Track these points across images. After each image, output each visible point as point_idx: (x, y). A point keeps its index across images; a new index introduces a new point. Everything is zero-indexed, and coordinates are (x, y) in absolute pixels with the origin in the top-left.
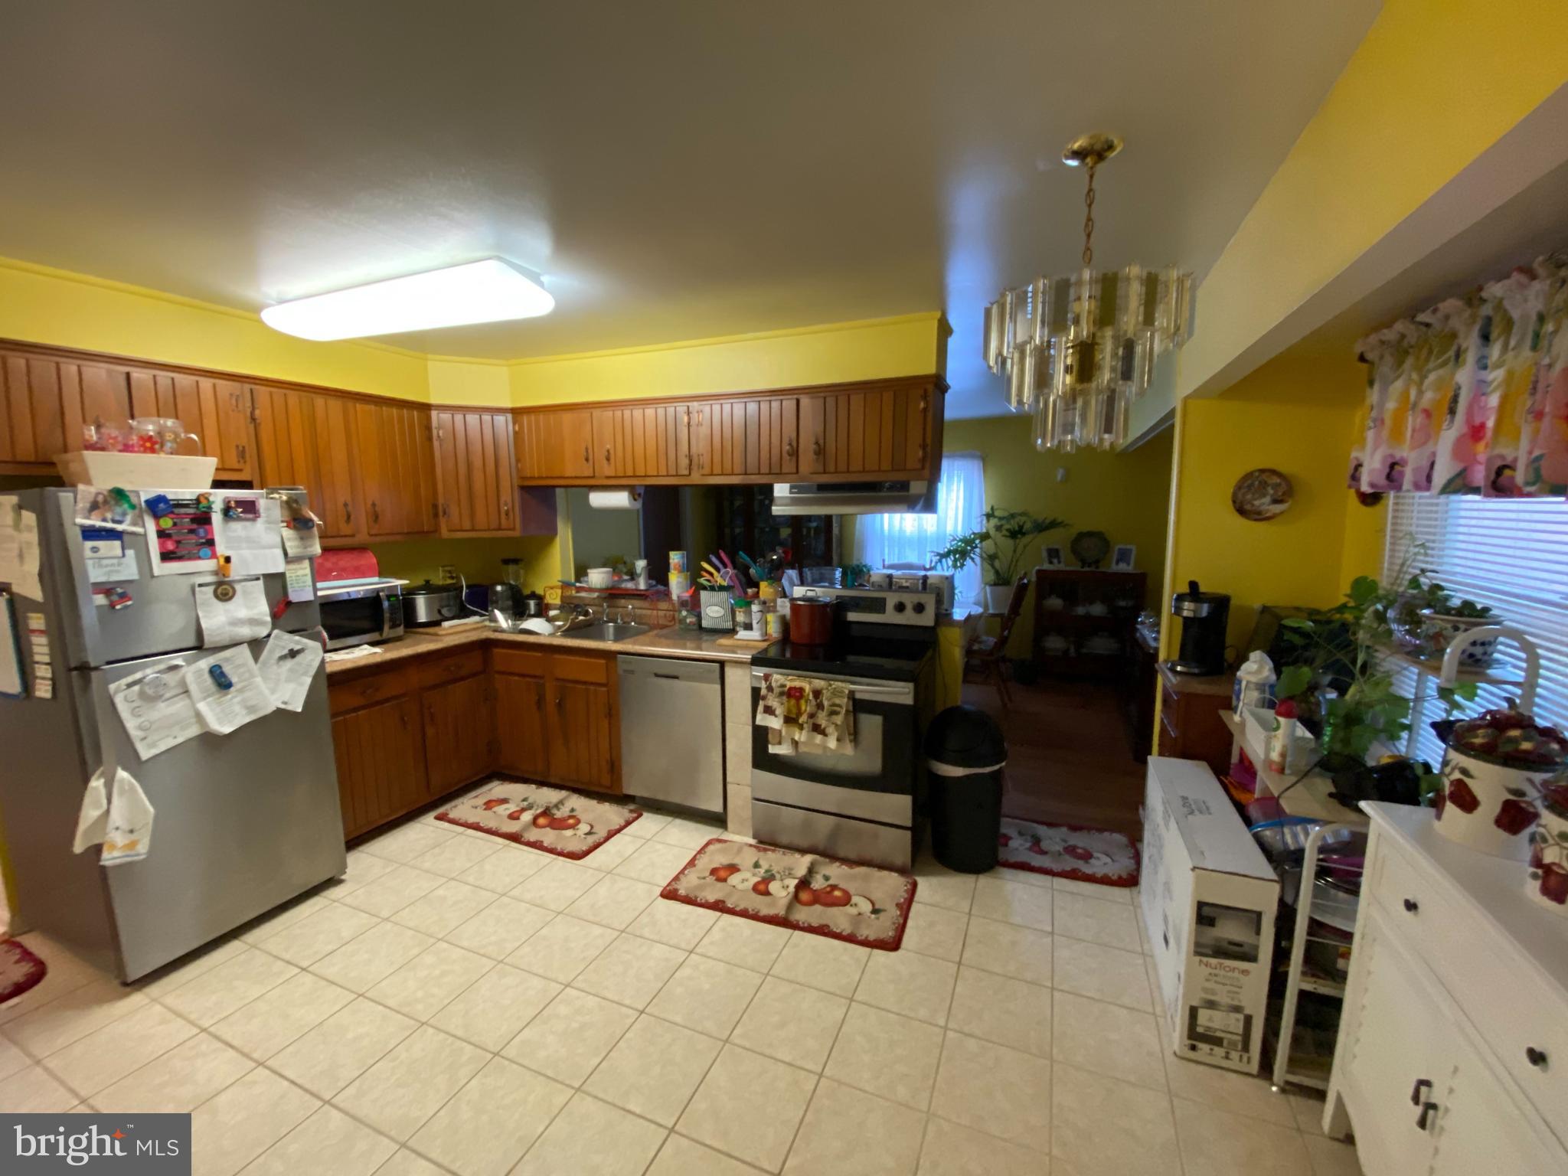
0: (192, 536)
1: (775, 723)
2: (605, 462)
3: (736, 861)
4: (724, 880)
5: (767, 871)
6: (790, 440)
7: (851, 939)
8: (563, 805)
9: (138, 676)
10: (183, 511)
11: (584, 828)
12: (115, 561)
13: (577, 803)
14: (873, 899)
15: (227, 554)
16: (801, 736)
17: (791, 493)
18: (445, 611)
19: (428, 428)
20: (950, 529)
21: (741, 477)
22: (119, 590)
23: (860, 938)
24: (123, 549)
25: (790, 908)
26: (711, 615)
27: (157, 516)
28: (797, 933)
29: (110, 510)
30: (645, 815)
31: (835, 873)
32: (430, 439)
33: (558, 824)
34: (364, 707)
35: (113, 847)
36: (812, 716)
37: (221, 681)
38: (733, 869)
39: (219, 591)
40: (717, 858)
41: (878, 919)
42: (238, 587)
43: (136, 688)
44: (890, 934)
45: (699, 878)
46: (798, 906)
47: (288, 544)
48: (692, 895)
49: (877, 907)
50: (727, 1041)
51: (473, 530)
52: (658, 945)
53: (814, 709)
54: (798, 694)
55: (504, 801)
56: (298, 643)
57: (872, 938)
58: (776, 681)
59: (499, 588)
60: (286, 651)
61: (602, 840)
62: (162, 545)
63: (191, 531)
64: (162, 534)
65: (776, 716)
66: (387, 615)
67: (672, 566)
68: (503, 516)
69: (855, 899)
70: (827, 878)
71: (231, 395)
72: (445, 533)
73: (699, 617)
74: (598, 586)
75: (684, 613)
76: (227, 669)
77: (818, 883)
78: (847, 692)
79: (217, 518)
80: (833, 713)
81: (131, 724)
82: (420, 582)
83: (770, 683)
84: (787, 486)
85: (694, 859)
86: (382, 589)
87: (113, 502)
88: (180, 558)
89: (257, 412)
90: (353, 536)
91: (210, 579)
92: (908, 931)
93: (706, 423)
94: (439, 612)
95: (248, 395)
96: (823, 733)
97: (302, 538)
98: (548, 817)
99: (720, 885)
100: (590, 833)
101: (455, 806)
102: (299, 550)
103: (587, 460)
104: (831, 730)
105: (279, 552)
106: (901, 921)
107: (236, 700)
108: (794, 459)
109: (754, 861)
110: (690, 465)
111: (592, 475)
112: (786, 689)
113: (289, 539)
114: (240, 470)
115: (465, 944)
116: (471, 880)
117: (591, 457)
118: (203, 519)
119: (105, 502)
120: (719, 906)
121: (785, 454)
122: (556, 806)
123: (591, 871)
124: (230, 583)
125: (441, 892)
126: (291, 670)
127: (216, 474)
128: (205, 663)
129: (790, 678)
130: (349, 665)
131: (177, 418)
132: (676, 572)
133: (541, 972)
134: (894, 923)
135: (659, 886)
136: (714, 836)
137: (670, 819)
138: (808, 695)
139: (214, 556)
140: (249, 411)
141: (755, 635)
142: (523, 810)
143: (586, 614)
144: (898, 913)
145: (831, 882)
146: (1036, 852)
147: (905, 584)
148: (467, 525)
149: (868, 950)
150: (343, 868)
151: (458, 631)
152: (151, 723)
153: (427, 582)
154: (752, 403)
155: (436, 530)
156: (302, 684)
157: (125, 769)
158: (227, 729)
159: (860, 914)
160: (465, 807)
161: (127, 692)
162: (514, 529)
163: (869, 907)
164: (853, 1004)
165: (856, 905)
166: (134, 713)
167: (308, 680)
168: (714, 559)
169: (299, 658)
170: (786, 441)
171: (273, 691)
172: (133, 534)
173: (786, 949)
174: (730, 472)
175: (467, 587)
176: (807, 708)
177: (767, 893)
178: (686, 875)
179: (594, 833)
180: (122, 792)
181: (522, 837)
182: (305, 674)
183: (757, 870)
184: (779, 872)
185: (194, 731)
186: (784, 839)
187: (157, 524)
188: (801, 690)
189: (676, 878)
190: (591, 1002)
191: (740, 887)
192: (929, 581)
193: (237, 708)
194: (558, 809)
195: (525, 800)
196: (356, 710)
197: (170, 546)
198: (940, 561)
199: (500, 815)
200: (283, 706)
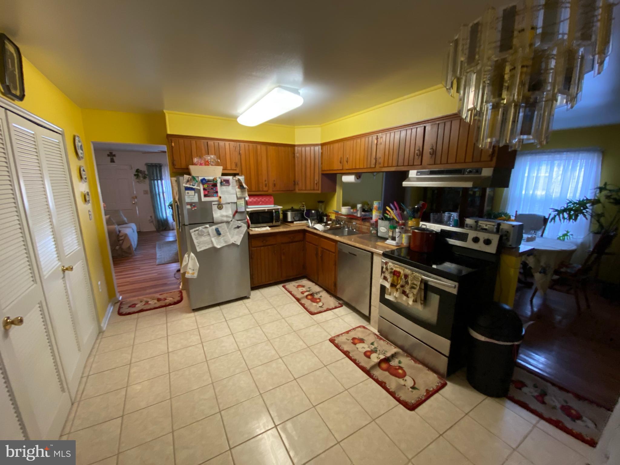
0: (212, 190)
1: (387, 285)
2: (346, 163)
3: (365, 339)
4: (355, 344)
5: (375, 348)
6: (420, 148)
7: (392, 394)
8: (319, 293)
9: (197, 228)
10: (210, 183)
11: (321, 304)
12: (193, 196)
13: (324, 295)
14: (416, 381)
15: (221, 196)
16: (396, 294)
17: (417, 175)
18: (295, 218)
19: (294, 153)
20: (570, 196)
21: (395, 167)
22: (194, 205)
23: (396, 396)
24: (195, 193)
25: (373, 367)
26: (382, 231)
27: (203, 184)
28: (371, 379)
29: (192, 182)
30: (344, 307)
31: (406, 362)
32: (294, 157)
33: (314, 300)
34: (263, 246)
35: (188, 273)
36: (402, 286)
37: (218, 233)
38: (362, 341)
39: (219, 206)
40: (359, 334)
41: (412, 392)
42: (224, 206)
43: (197, 232)
44: (413, 401)
45: (346, 339)
46: (378, 368)
47: (238, 193)
48: (339, 344)
49: (416, 386)
50: (314, 407)
51: (305, 190)
52: (316, 357)
53: (404, 284)
54: (398, 274)
55: (303, 286)
56: (240, 224)
57: (401, 399)
58: (390, 266)
59: (313, 212)
60: (236, 226)
61: (323, 311)
62: (204, 193)
63: (212, 189)
64: (204, 189)
65: (388, 282)
66: (274, 218)
67: (374, 208)
68: (315, 185)
69: (407, 378)
70: (400, 362)
71: (234, 146)
72: (297, 191)
73: (377, 231)
74: (344, 214)
75: (371, 229)
76: (220, 230)
77: (394, 363)
78: (420, 279)
79: (219, 185)
80: (412, 288)
81: (195, 241)
82: (290, 207)
83: (387, 266)
84: (415, 171)
85: (350, 331)
86: (274, 209)
87: (192, 180)
88: (209, 196)
89: (241, 151)
90: (267, 191)
91: (216, 203)
92: (424, 405)
93: (383, 143)
94: (294, 219)
95: (238, 146)
96: (407, 296)
97: (242, 192)
98: (312, 297)
99: (352, 345)
100: (321, 307)
101: (289, 284)
102: (241, 195)
103: (341, 163)
104: (411, 295)
105: (235, 196)
106: (423, 398)
107: (222, 239)
108: (420, 157)
109: (372, 342)
110: (376, 163)
111: (341, 168)
112: (393, 271)
113: (238, 192)
114: (236, 170)
115: (264, 330)
116: (278, 309)
117: (342, 161)
118: (215, 185)
119: (191, 180)
120: (347, 354)
121: (416, 155)
122: (317, 293)
123: (313, 321)
124: (222, 204)
125: (269, 311)
126: (237, 232)
127: (222, 171)
128: (214, 227)
129: (396, 266)
130: (258, 233)
131: (215, 155)
132: (375, 210)
133: (277, 349)
134: (419, 398)
135: (331, 336)
136: (364, 325)
137: (351, 311)
138: (402, 276)
139: (217, 196)
140: (238, 151)
141: (394, 243)
142: (307, 291)
143: (341, 224)
144: (425, 394)
145: (401, 365)
146: (538, 401)
147: (485, 227)
148: (304, 188)
149: (398, 403)
150: (250, 294)
151: (298, 225)
152: (200, 242)
153: (292, 207)
154: (404, 131)
155: (294, 190)
156: (240, 237)
157: (193, 253)
158: (219, 247)
159: (405, 385)
160: (291, 286)
161: (195, 232)
162: (318, 190)
163: (412, 384)
164: (373, 422)
165: (406, 380)
166: (197, 239)
167: (242, 236)
168: (392, 206)
169: (240, 229)
170: (417, 148)
171: (232, 238)
172: (197, 189)
173: (361, 384)
174: (391, 165)
175: (306, 210)
176: (401, 282)
177: (369, 357)
178: (342, 336)
179: (323, 307)
180: (192, 259)
181: (300, 300)
182: (241, 233)
183: (371, 345)
184: (380, 351)
185: (210, 246)
186: (392, 338)
187: (203, 186)
188: (399, 273)
189: (338, 336)
190: (283, 367)
191: (360, 349)
192: (501, 227)
193: (222, 241)
194: (317, 294)
195: (309, 288)
196: (261, 247)
197: (206, 193)
198: (559, 214)
199: (299, 291)
200: (234, 242)
